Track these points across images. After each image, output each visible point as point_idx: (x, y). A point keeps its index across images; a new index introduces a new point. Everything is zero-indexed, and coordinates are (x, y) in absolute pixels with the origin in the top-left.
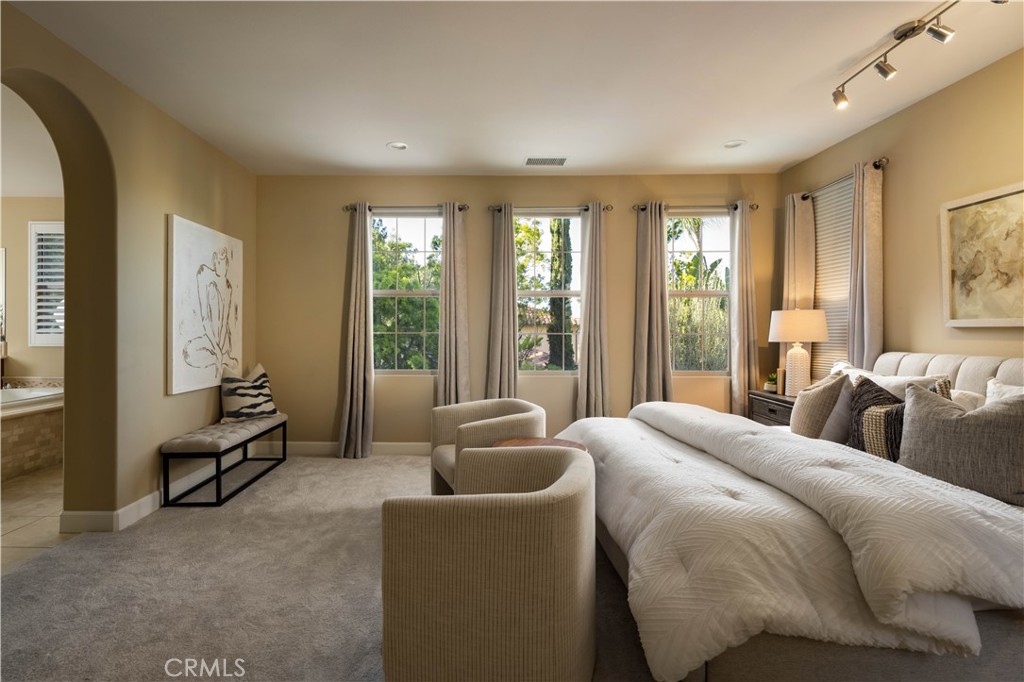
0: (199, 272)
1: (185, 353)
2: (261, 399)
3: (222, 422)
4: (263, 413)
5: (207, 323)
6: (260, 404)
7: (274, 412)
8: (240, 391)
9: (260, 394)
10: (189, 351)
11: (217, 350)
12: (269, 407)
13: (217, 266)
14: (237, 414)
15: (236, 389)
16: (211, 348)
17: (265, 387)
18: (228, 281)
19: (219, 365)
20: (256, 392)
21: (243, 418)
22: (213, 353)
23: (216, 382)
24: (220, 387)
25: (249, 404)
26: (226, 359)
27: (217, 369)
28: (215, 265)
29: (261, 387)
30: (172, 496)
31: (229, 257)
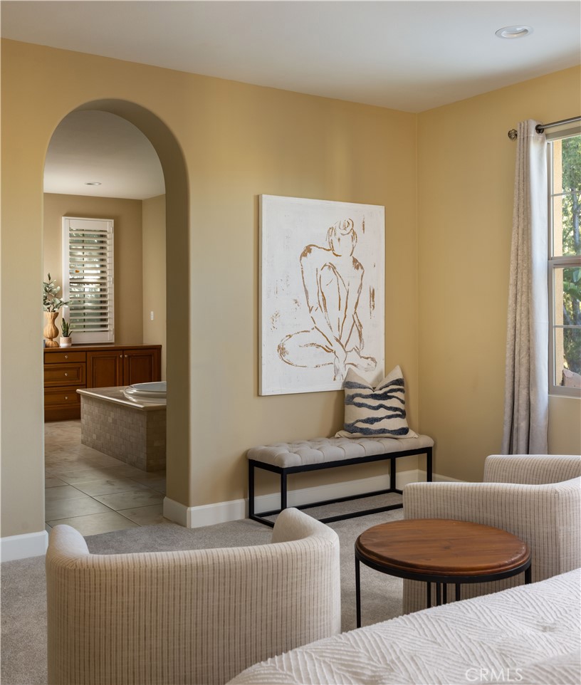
0: (304, 254)
1: (282, 350)
2: (382, 413)
3: (337, 435)
4: (383, 431)
5: (318, 315)
6: (380, 419)
7: (404, 431)
8: (357, 400)
9: (381, 406)
10: (287, 347)
11: (336, 346)
12: (398, 423)
13: (335, 243)
14: (352, 429)
15: (353, 397)
16: (324, 343)
17: (390, 397)
18: (355, 261)
19: (341, 366)
20: (376, 403)
21: (358, 434)
22: (328, 350)
23: (338, 386)
24: (343, 391)
25: (364, 417)
26: (353, 357)
27: (337, 371)
28: (331, 243)
29: (385, 396)
30: (258, 510)
31: (358, 229)
